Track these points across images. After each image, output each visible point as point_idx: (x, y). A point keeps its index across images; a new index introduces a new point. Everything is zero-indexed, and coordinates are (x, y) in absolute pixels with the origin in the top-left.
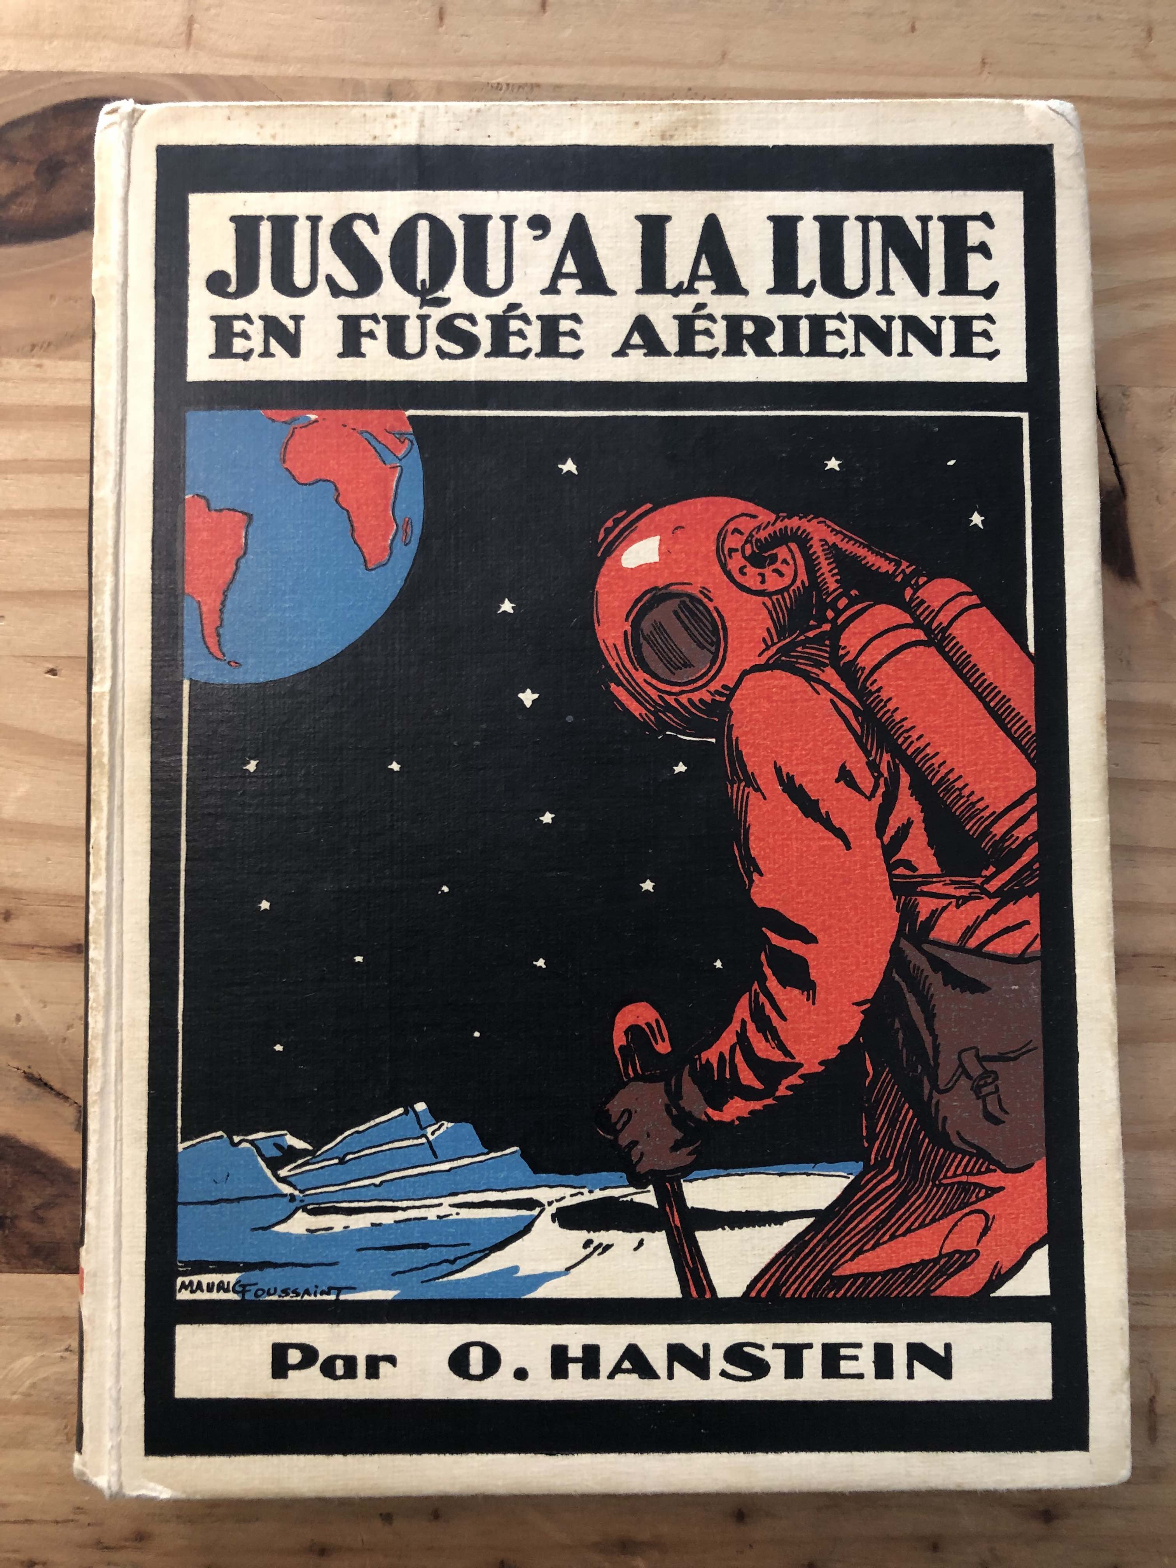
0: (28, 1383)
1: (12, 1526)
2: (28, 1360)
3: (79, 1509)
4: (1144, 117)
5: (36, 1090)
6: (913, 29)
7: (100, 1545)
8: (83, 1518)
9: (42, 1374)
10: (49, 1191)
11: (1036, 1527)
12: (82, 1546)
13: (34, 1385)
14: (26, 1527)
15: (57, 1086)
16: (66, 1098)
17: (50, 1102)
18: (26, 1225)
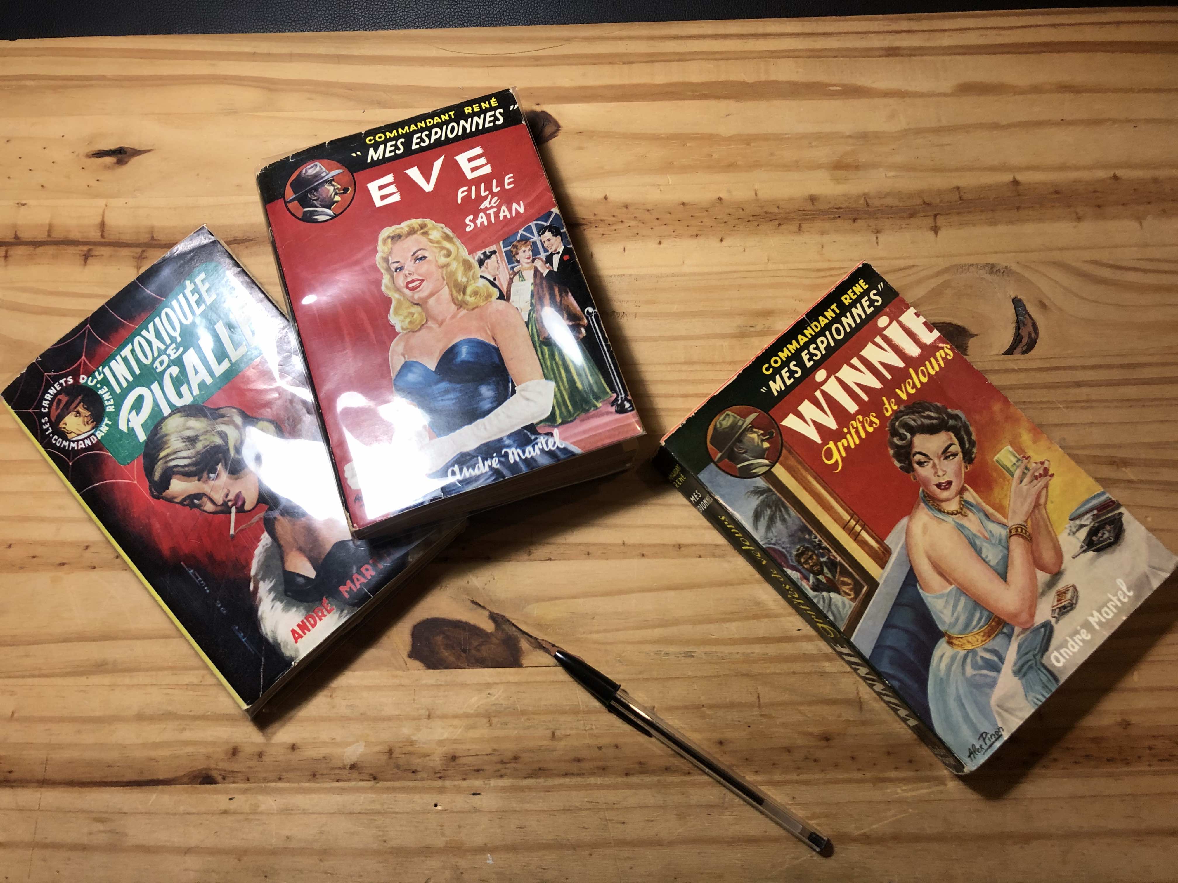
0: (476, 706)
1: (471, 757)
2: (476, 698)
3: (495, 750)
4: (822, 274)
5: (475, 606)
6: (744, 250)
7: (502, 762)
8: (496, 753)
9: (481, 703)
10: (481, 640)
11: (824, 743)
12: (496, 763)
13: (478, 707)
14: (476, 757)
15: (482, 604)
16: (485, 608)
17: (480, 610)
18: (474, 652)
